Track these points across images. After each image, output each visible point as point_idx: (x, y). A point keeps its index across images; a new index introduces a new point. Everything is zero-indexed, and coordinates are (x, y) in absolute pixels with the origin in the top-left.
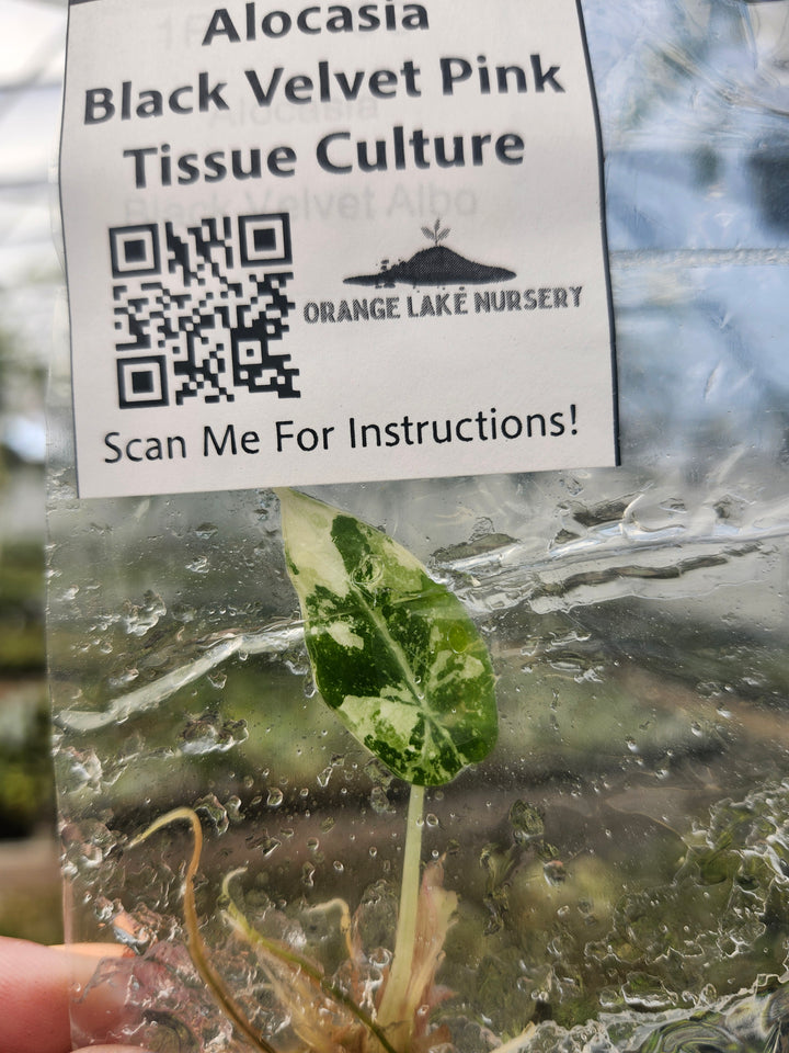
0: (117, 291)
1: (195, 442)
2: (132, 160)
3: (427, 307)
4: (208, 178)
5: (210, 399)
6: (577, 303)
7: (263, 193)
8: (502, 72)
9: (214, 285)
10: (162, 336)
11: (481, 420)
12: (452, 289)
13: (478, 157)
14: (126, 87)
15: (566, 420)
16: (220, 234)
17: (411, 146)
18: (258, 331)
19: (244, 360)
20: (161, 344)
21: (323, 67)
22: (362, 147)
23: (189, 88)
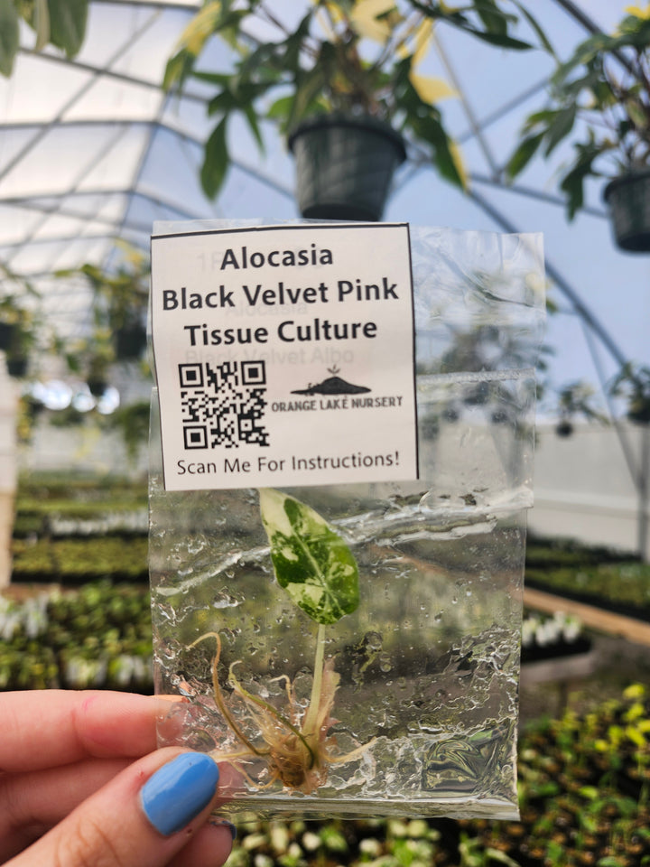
0: (183, 394)
1: (220, 466)
2: (188, 331)
3: (329, 406)
4: (226, 343)
5: (228, 447)
6: (400, 404)
7: (253, 351)
8: (368, 288)
9: (229, 393)
10: (205, 416)
11: (354, 458)
12: (341, 397)
13: (354, 336)
14: (184, 290)
15: (393, 458)
16: (232, 370)
17: (323, 329)
18: (250, 415)
19: (243, 428)
20: (204, 420)
21: (281, 285)
22: (299, 329)
23: (215, 294)
